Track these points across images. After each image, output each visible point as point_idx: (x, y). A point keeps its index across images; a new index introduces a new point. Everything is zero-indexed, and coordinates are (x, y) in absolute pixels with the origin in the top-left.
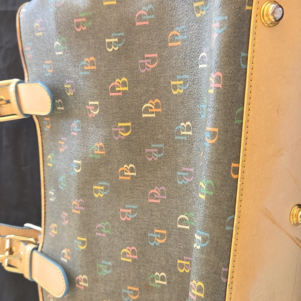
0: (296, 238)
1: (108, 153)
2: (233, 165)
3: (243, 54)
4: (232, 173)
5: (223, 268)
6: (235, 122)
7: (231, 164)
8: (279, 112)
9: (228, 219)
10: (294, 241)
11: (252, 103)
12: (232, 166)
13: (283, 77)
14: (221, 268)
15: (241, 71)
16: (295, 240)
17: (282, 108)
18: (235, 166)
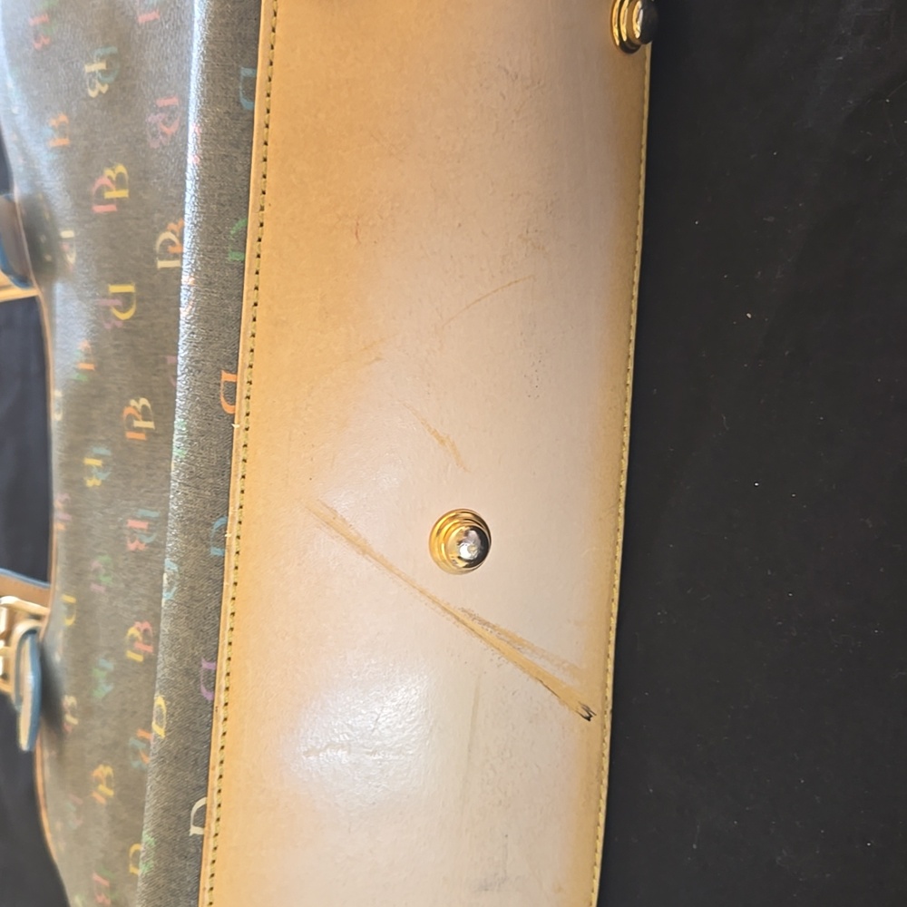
0: (464, 611)
1: (99, 368)
2: (226, 377)
3: (246, 72)
4: (222, 399)
5: (203, 660)
6: (229, 259)
7: (221, 375)
8: (360, 236)
9: (215, 527)
10: (458, 619)
11: (270, 205)
12: (223, 380)
13: (372, 136)
14: (200, 660)
15: (241, 118)
16: (461, 618)
17: (371, 223)
18: (229, 380)
